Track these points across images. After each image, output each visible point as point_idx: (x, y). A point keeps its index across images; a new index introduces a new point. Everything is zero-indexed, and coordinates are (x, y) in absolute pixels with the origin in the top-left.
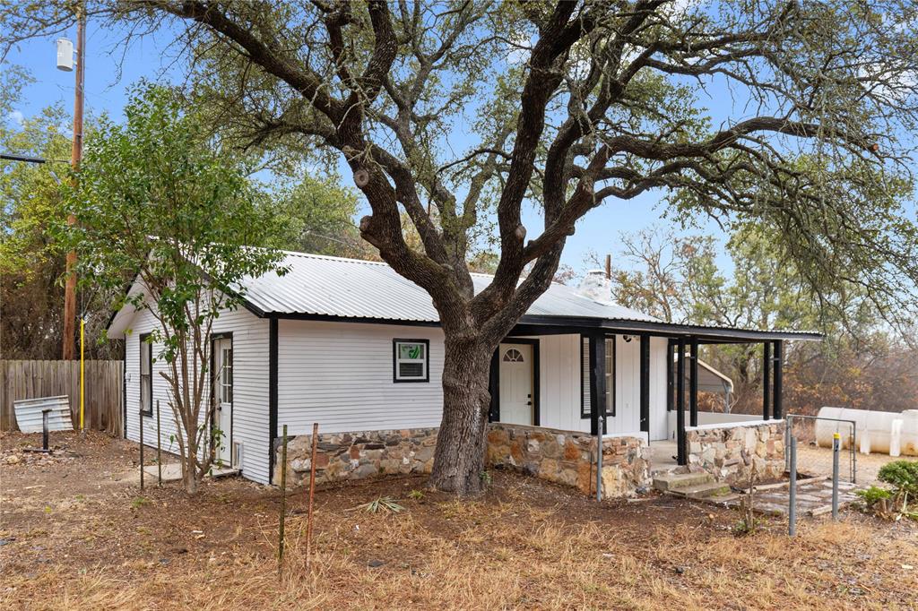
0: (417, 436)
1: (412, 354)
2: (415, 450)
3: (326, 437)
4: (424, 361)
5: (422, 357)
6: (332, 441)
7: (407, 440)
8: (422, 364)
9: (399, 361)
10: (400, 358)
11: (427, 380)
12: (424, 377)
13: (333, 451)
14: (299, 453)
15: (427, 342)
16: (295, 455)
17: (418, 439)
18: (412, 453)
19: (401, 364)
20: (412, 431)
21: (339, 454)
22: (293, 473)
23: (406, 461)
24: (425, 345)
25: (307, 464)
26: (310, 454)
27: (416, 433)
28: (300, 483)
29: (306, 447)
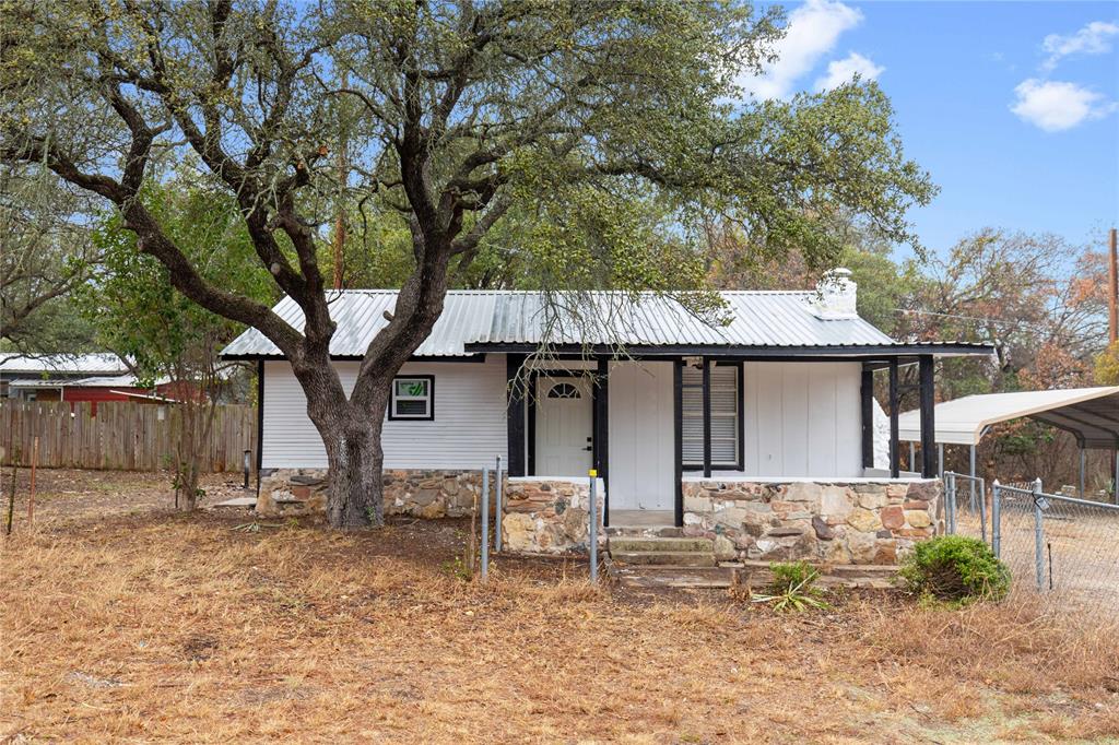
0: (415, 477)
1: (413, 391)
2: (412, 492)
3: (308, 471)
4: (428, 399)
5: (426, 394)
6: (314, 476)
7: (401, 481)
8: (425, 402)
9: (395, 399)
10: (397, 394)
11: (432, 418)
12: (428, 415)
13: (316, 484)
14: (279, 485)
15: (432, 378)
16: (274, 487)
17: (415, 481)
18: (408, 495)
19: (398, 402)
20: (410, 472)
21: (321, 489)
22: (274, 503)
23: (399, 502)
24: (429, 381)
25: (287, 496)
26: (290, 488)
27: (415, 474)
28: (281, 512)
29: (286, 480)
